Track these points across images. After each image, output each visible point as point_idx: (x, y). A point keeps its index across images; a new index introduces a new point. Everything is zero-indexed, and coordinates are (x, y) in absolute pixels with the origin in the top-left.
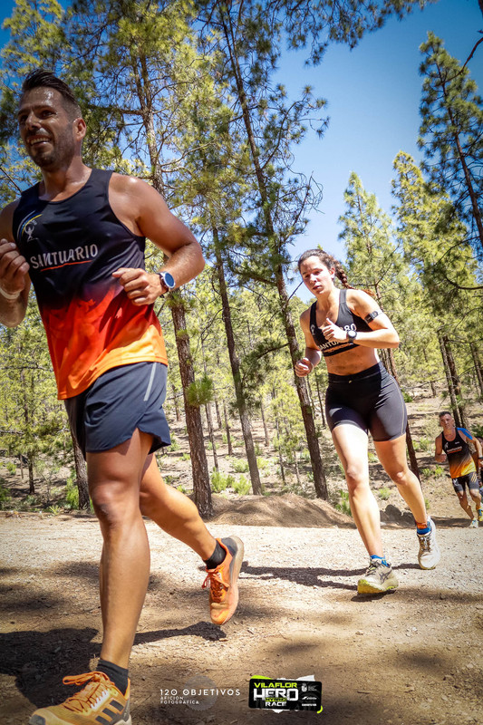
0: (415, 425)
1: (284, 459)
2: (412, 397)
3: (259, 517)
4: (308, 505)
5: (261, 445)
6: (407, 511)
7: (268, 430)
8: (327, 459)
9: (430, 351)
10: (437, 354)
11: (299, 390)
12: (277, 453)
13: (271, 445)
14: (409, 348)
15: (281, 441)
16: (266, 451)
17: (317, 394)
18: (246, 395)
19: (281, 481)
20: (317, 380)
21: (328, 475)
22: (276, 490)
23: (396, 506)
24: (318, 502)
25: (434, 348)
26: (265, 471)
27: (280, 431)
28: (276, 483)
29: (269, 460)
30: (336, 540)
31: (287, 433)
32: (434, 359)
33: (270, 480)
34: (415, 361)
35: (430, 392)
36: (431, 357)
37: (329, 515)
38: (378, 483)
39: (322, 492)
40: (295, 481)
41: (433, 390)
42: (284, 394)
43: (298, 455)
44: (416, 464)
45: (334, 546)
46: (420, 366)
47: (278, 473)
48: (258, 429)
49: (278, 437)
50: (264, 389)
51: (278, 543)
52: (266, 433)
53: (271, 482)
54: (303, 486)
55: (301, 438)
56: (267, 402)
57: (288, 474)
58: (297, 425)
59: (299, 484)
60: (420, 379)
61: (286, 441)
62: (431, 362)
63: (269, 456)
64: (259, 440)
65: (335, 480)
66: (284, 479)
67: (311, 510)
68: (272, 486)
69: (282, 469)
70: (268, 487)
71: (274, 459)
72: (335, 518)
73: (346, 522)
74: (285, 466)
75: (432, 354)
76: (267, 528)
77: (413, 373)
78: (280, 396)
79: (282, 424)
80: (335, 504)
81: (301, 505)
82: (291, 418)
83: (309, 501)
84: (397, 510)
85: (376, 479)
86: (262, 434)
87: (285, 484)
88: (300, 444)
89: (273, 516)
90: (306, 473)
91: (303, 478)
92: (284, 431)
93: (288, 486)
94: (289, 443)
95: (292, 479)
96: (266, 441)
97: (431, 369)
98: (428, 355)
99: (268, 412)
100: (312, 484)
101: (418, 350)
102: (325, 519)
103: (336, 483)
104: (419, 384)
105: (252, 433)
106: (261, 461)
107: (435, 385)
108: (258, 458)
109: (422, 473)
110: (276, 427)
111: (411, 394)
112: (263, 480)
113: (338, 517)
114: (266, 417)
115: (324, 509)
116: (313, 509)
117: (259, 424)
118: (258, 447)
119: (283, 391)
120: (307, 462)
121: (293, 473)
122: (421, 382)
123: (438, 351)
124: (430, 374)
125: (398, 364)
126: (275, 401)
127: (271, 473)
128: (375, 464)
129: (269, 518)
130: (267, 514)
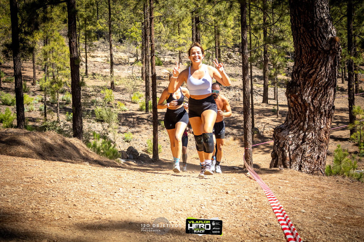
0: (161, 85)
1: (48, 99)
2: (162, 62)
3: (22, 150)
4: (65, 142)
5: (28, 84)
6: (144, 153)
7: (36, 71)
8: (85, 104)
9: (183, 26)
10: (188, 30)
11: (70, 43)
12: (42, 93)
13: (38, 85)
14: (167, 22)
15: (48, 83)
16: (33, 89)
17: (84, 47)
18: (22, 40)
19: (43, 117)
20: (85, 35)
21: (84, 117)
22: (37, 124)
23: (136, 148)
24: (75, 141)
25: (186, 25)
26: (29, 107)
27: (48, 74)
28: (38, 119)
29: (34, 97)
30: (89, 177)
31: (54, 77)
32: (185, 33)
33: (33, 115)
34: (170, 33)
35: (177, 60)
36: (183, 31)
37: (82, 152)
38: (124, 129)
39: (77, 132)
40: (55, 118)
41: (180, 58)
42: (56, 43)
43: (61, 96)
44: (157, 117)
45: (87, 182)
46: (173, 38)
47: (41, 110)
48: (27, 69)
49: (45, 79)
50: (38, 36)
51: (40, 175)
52: (34, 73)
53: (34, 117)
54: (62, 124)
55: (65, 83)
56: (39, 47)
57: (49, 112)
58: (63, 72)
59: (58, 122)
60: (171, 48)
61: (52, 83)
62: (182, 36)
63: (34, 94)
64: (28, 79)
65: (90, 122)
66: (45, 116)
67: (67, 147)
68: (34, 120)
69: (45, 107)
70: (30, 120)
71: (38, 97)
72: (87, 155)
73: (95, 159)
74: (48, 105)
75: (184, 29)
76: (29, 160)
77: (167, 42)
78: (52, 44)
79: (50, 69)
80: (87, 142)
81: (60, 142)
82: (59, 65)
83: (67, 139)
84: (136, 151)
85: (123, 125)
86: (31, 74)
87: (46, 120)
88: (64, 87)
89: (35, 149)
90: (65, 113)
91: (63, 117)
92: (51, 74)
93: (49, 123)
94: (54, 86)
95: (52, 117)
96: (34, 81)
97: (182, 42)
98: (181, 30)
99: (38, 55)
100: (70, 123)
101: (174, 24)
102: (78, 156)
103: (90, 124)
104: (169, 52)
105: (22, 72)
106: (27, 97)
107: (182, 55)
108: (25, 95)
109: (160, 124)
110: (44, 70)
111: (162, 59)
112: (27, 115)
113: (90, 155)
114: (36, 60)
115: (79, 147)
116: (70, 146)
117: (29, 65)
118: (25, 85)
119: (55, 41)
120: (67, 103)
121: (54, 111)
122: (172, 51)
123: (190, 28)
124: (180, 45)
125: (156, 33)
126: (47, 48)
127: (35, 109)
128: (124, 112)
129: (31, 151)
130: (30, 147)
